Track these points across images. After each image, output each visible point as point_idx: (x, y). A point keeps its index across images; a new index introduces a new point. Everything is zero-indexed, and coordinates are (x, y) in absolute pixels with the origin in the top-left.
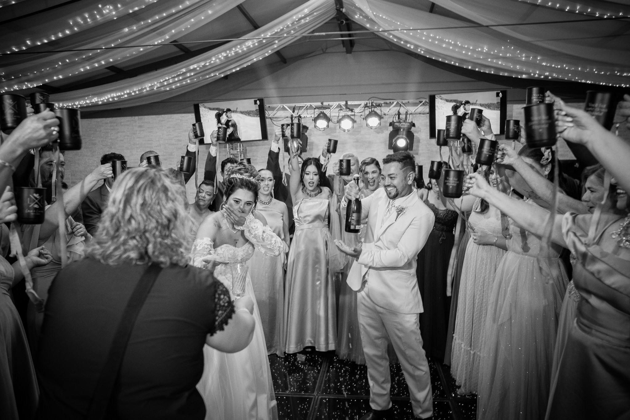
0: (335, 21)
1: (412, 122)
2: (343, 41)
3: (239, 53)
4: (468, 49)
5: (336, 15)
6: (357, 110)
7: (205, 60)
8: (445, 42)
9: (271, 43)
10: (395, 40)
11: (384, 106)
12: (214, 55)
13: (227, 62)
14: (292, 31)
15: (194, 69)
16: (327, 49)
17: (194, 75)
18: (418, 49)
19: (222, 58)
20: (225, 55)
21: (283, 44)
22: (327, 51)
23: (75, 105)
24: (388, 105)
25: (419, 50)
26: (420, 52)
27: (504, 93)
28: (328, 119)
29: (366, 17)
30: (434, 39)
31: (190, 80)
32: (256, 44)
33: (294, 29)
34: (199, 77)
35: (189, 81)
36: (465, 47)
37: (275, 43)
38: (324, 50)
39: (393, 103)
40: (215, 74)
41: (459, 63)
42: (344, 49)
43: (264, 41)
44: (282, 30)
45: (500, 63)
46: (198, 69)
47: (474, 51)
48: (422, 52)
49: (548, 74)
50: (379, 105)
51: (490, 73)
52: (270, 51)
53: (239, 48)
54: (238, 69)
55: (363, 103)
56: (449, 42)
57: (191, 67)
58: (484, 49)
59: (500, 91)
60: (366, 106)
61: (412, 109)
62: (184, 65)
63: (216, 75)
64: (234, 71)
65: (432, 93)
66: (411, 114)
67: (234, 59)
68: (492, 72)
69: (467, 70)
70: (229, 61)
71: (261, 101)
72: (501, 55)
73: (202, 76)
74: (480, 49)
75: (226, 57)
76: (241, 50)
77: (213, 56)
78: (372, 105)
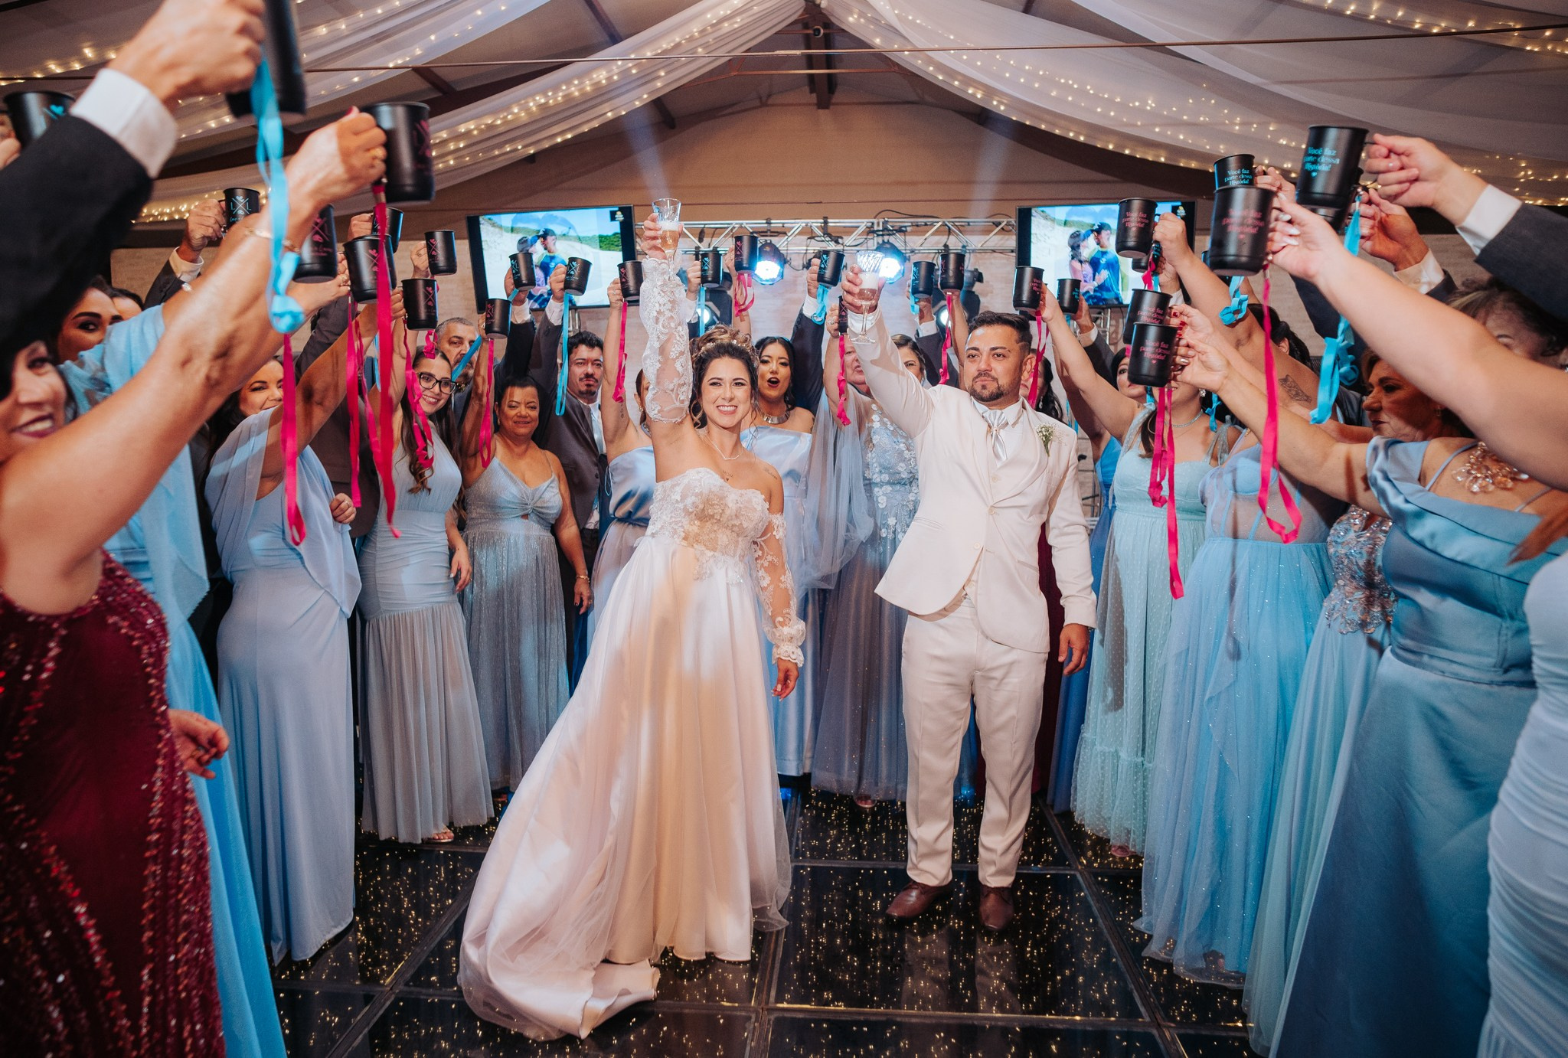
0: (799, 26)
1: (976, 270)
2: (811, 76)
3: (574, 98)
4: (1110, 102)
5: (802, 15)
6: (848, 240)
7: (494, 112)
8: (1058, 85)
9: (649, 78)
10: (940, 78)
11: (913, 233)
12: (517, 102)
13: (543, 118)
14: (700, 50)
15: (468, 133)
16: (769, 96)
17: (465, 147)
18: (993, 99)
19: (534, 109)
20: (543, 101)
21: (676, 80)
22: (770, 102)
23: (178, 211)
24: (920, 229)
25: (995, 103)
26: (998, 106)
27: (1190, 208)
28: (783, 260)
29: (876, 20)
30: (1032, 75)
31: (455, 159)
32: (615, 78)
33: (705, 46)
34: (477, 152)
35: (452, 162)
36: (1103, 98)
37: (659, 77)
38: (764, 99)
39: (932, 225)
40: (514, 147)
41: (1086, 136)
42: (814, 98)
43: (634, 71)
44: (678, 45)
45: (1181, 137)
46: (475, 132)
47: (1123, 107)
48: (1002, 108)
49: (1289, 166)
50: (901, 230)
51: (1156, 159)
52: (645, 96)
53: (575, 86)
54: (569, 136)
55: (863, 224)
56: (1066, 84)
57: (462, 129)
58: (1147, 104)
59: (1179, 204)
60: (870, 231)
61: (975, 241)
62: (447, 122)
63: (516, 150)
64: (559, 140)
65: (1025, 204)
66: (974, 251)
67: (563, 110)
68: (1163, 160)
69: (1104, 152)
70: (549, 116)
71: (627, 211)
72: (1185, 117)
73: (484, 151)
74: (1137, 104)
75: (543, 107)
76: (580, 90)
77: (514, 103)
78: (885, 229)
